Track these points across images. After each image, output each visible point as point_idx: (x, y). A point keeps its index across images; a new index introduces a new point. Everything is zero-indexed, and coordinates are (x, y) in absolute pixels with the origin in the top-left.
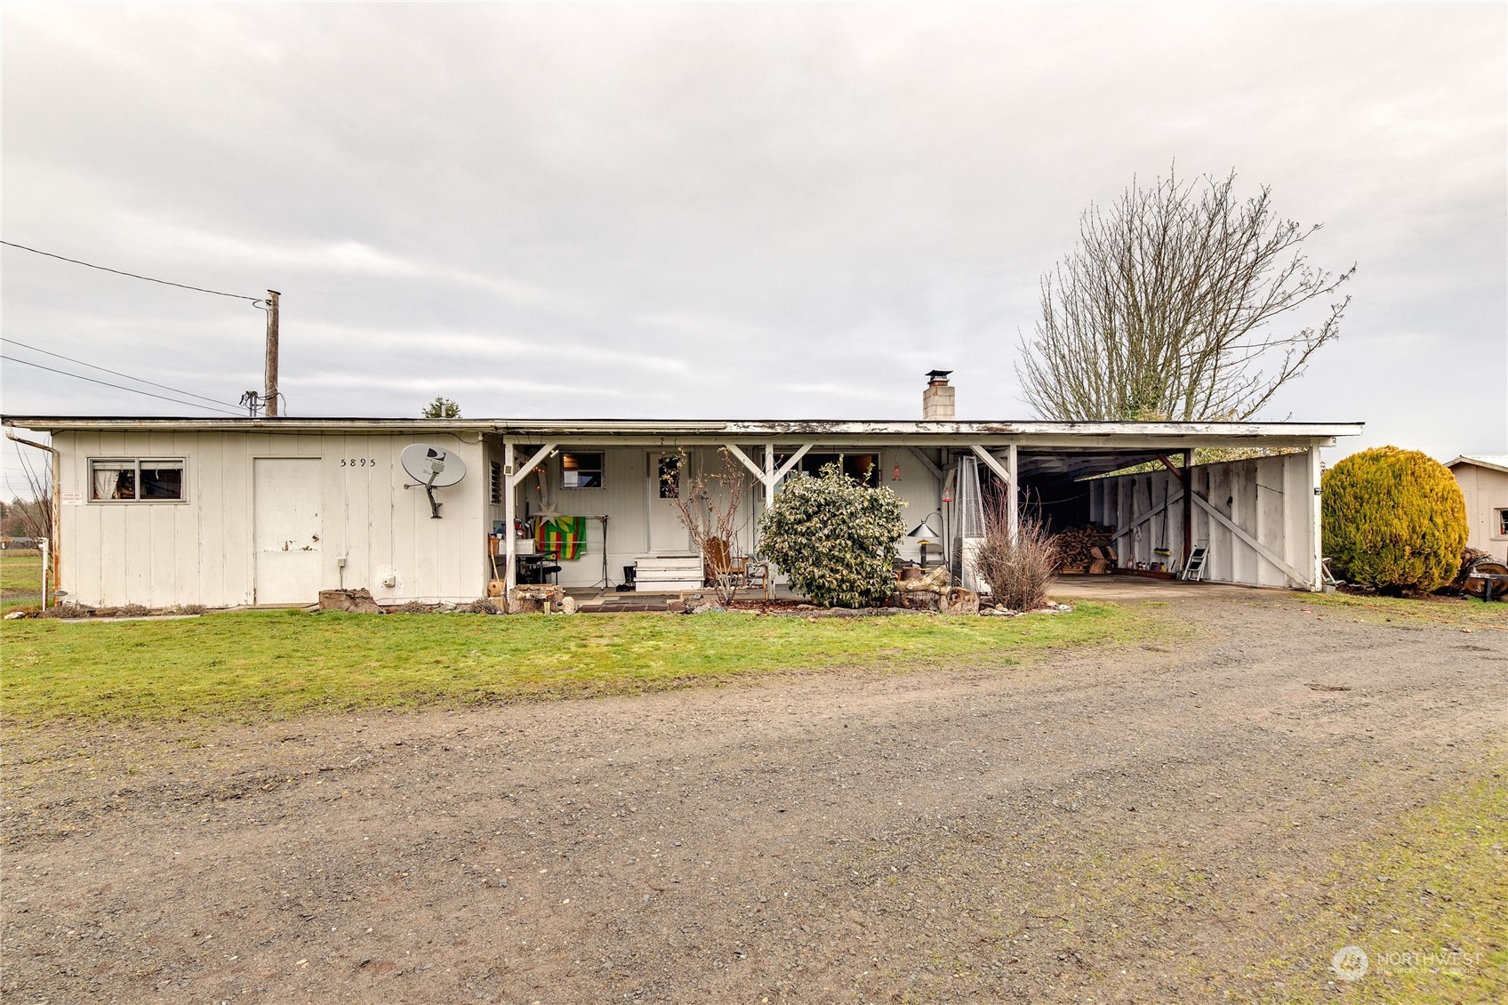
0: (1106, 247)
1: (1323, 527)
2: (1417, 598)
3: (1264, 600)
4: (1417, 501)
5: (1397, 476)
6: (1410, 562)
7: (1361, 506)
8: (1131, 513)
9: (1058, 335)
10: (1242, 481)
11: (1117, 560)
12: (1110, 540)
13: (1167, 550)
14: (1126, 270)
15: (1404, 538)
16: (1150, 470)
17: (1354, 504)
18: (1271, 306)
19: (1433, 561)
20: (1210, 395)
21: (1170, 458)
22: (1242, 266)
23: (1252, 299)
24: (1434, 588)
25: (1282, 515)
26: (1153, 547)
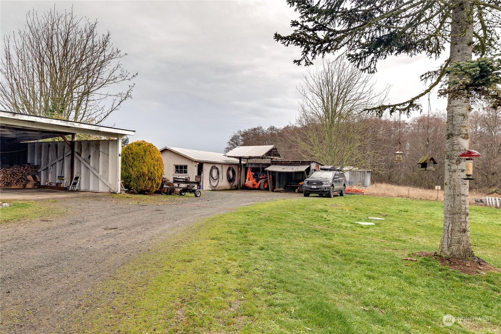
0: (40, 33)
1: (122, 169)
2: (150, 195)
3: (99, 197)
4: (150, 161)
5: (145, 152)
6: (148, 182)
7: (134, 161)
8: (48, 160)
9: (14, 68)
10: (95, 149)
11: (40, 182)
12: (37, 172)
13: (63, 177)
14: (50, 46)
15: (146, 174)
16: (57, 141)
17: (132, 161)
18: (109, 80)
19: (154, 182)
20: (85, 112)
21: (66, 137)
22: (100, 61)
23: (102, 75)
24: (154, 191)
25: (108, 164)
26: (57, 175)
